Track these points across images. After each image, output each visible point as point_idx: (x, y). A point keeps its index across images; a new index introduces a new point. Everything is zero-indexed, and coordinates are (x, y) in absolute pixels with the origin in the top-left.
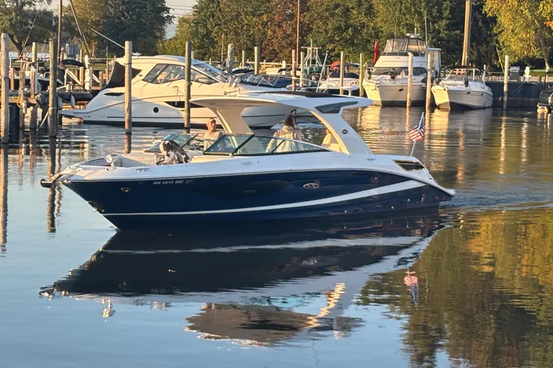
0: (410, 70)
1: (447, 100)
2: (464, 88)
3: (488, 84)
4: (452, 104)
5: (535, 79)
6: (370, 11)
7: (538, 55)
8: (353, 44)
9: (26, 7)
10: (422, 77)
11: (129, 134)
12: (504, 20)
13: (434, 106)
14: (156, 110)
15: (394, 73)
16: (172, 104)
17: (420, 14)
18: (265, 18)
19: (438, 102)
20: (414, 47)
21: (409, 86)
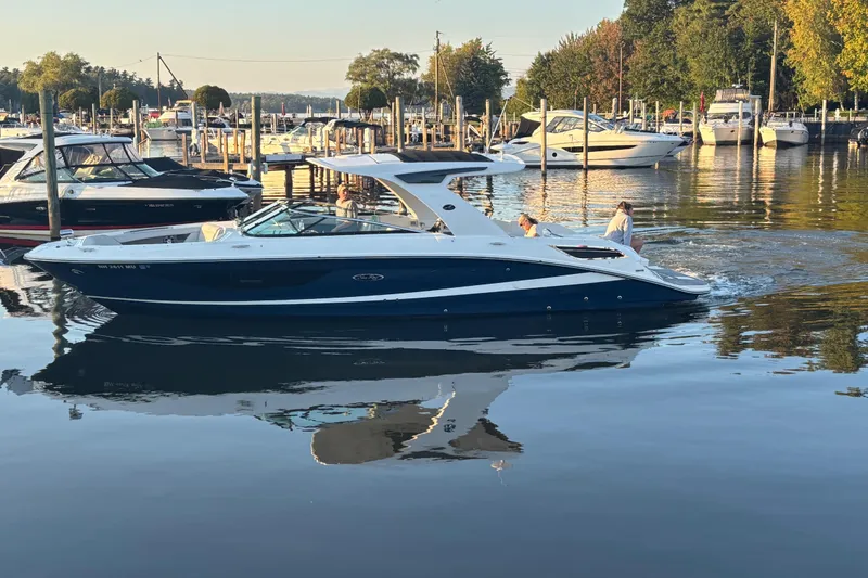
0: (740, 114)
1: (775, 138)
2: (789, 128)
3: (805, 124)
4: (778, 141)
5: (845, 119)
6: (685, 68)
7: (835, 100)
8: (665, 96)
9: (396, 77)
10: (748, 120)
11: (544, 175)
12: (806, 70)
13: (760, 144)
14: (555, 155)
15: (727, 117)
16: (568, 149)
17: (730, 68)
18: (589, 77)
19: (764, 141)
20: (740, 95)
21: (739, 127)
